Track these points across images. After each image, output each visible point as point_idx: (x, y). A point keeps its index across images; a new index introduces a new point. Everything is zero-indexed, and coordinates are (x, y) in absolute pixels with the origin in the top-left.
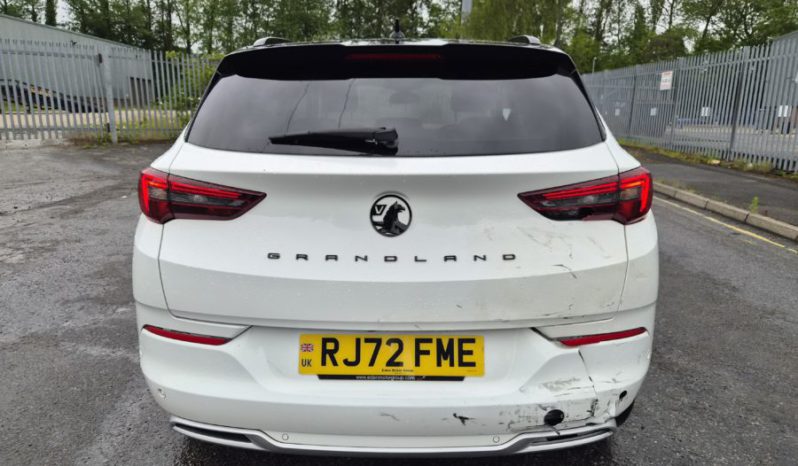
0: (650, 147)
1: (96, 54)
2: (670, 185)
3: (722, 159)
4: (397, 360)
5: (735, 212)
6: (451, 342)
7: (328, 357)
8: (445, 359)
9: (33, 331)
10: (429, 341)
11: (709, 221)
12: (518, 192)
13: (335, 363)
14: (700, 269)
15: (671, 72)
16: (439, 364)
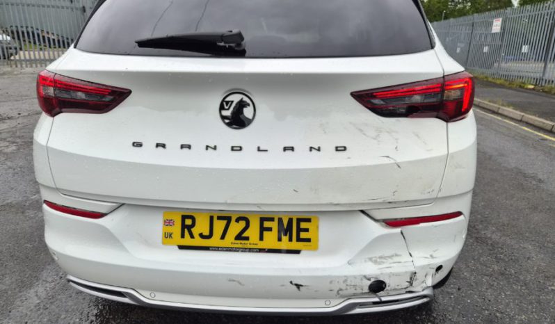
0: (482, 76)
1: (81, 6)
2: (495, 103)
3: (536, 85)
4: (245, 235)
5: (544, 123)
6: (290, 221)
7: (186, 230)
8: (286, 235)
9: (9, 201)
10: (272, 219)
11: (524, 130)
12: (351, 91)
13: (192, 236)
14: (513, 165)
15: (501, 19)
16: (280, 239)
